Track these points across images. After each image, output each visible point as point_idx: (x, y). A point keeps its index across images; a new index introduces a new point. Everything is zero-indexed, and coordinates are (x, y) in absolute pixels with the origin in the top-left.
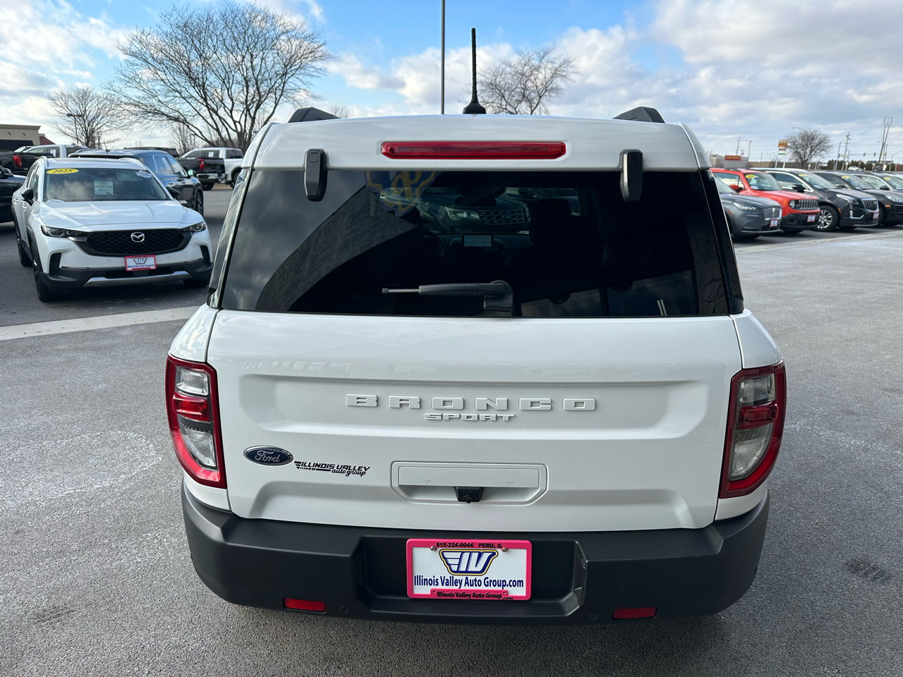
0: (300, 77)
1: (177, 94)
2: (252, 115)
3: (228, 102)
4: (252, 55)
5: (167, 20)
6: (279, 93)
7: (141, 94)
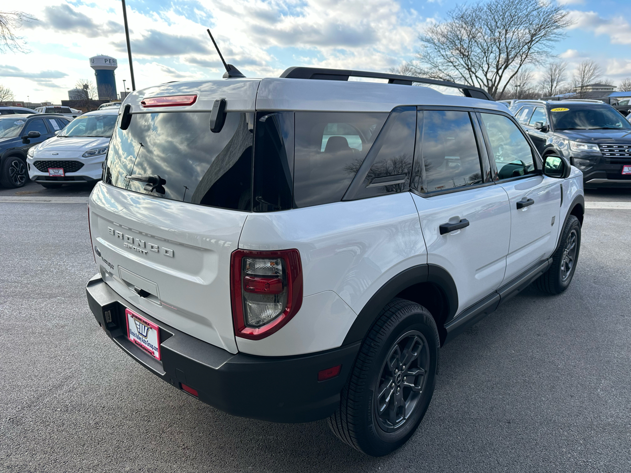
0: (545, 42)
1: (451, 64)
2: (500, 75)
3: (485, 67)
4: (506, 31)
5: (451, 14)
6: (524, 56)
7: (429, 66)
